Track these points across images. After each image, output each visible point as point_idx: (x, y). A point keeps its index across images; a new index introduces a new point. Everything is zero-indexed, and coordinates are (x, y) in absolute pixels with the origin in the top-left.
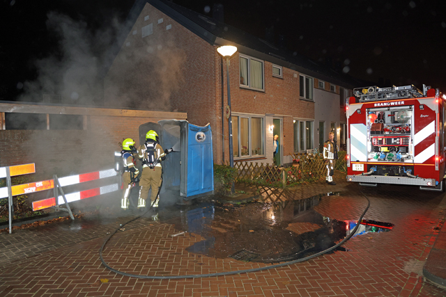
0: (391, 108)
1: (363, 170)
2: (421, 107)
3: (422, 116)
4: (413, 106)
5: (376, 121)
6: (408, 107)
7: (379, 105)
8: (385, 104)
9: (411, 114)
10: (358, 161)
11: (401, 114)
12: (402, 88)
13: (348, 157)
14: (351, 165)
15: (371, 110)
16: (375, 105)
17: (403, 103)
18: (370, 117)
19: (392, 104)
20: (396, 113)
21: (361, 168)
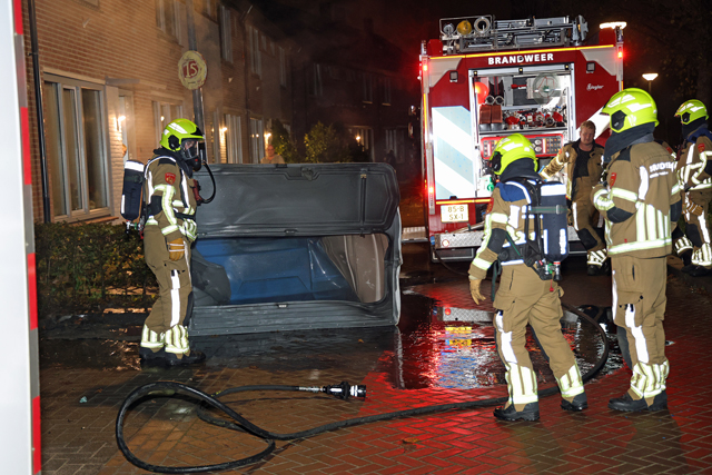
0: (525, 69)
1: (466, 218)
2: (591, 67)
3: (590, 87)
4: (573, 65)
5: (490, 100)
6: (562, 67)
7: (498, 60)
8: (513, 60)
9: (566, 83)
10: (453, 198)
11: (542, 82)
12: (547, 22)
13: (430, 190)
14: (438, 209)
15: (480, 73)
16: (491, 61)
17: (550, 57)
18: (478, 90)
19: (529, 59)
20: (531, 82)
21: (462, 214)
